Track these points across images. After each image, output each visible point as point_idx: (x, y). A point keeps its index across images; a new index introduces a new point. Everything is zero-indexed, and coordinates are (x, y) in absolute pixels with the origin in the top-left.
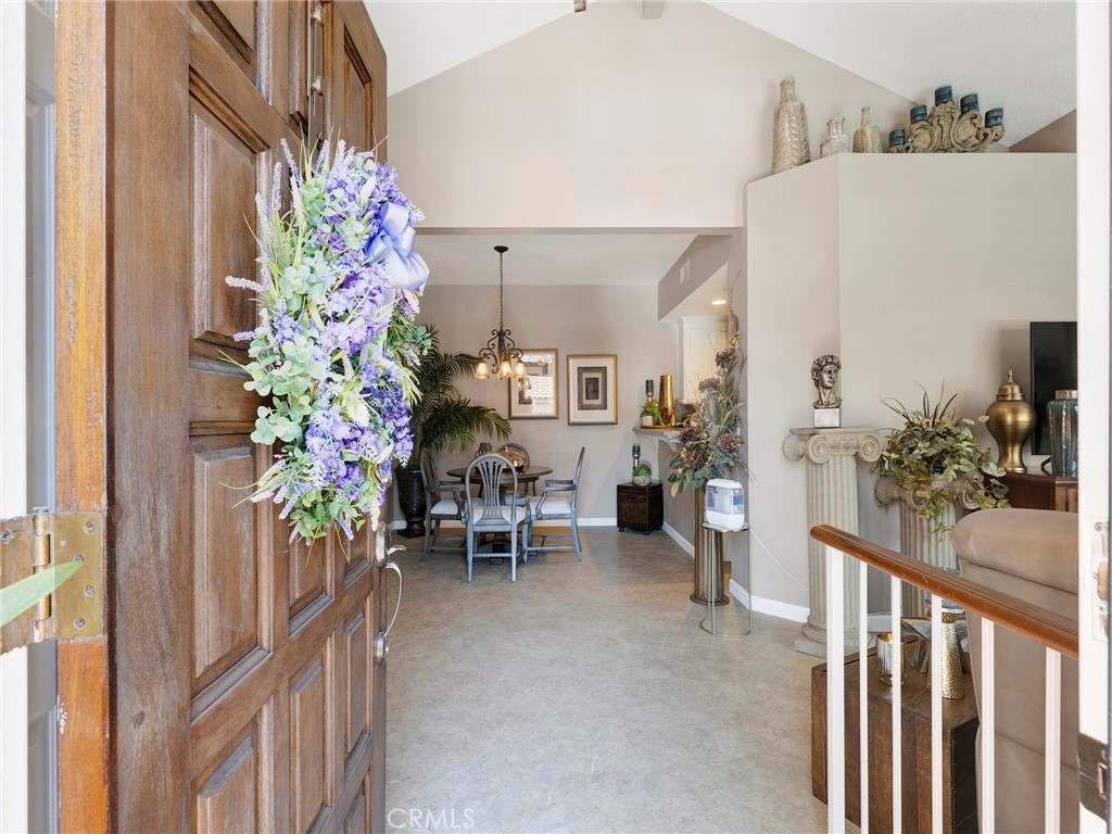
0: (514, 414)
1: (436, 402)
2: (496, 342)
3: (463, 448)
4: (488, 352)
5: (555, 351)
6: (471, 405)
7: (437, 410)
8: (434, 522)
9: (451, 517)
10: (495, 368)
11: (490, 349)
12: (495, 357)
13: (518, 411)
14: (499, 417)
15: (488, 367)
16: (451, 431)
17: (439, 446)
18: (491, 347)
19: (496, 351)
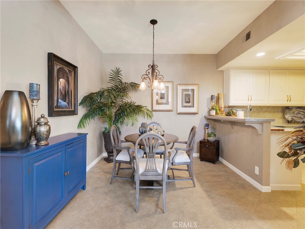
0: (154, 109)
1: (121, 103)
2: (150, 71)
3: (133, 125)
4: (146, 76)
5: (172, 82)
6: (136, 104)
7: (121, 106)
8: (117, 164)
9: (126, 162)
10: (150, 85)
11: (147, 75)
12: (150, 79)
13: (156, 107)
14: (148, 110)
15: (146, 85)
16: (127, 116)
17: (122, 123)
18: (148, 73)
19: (150, 75)
